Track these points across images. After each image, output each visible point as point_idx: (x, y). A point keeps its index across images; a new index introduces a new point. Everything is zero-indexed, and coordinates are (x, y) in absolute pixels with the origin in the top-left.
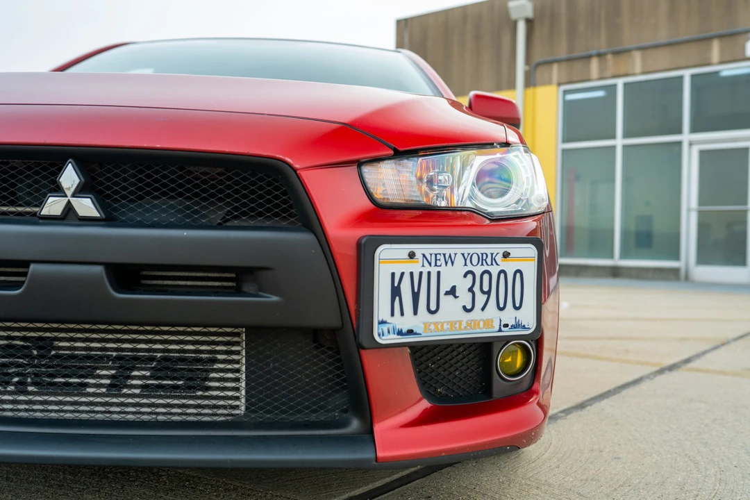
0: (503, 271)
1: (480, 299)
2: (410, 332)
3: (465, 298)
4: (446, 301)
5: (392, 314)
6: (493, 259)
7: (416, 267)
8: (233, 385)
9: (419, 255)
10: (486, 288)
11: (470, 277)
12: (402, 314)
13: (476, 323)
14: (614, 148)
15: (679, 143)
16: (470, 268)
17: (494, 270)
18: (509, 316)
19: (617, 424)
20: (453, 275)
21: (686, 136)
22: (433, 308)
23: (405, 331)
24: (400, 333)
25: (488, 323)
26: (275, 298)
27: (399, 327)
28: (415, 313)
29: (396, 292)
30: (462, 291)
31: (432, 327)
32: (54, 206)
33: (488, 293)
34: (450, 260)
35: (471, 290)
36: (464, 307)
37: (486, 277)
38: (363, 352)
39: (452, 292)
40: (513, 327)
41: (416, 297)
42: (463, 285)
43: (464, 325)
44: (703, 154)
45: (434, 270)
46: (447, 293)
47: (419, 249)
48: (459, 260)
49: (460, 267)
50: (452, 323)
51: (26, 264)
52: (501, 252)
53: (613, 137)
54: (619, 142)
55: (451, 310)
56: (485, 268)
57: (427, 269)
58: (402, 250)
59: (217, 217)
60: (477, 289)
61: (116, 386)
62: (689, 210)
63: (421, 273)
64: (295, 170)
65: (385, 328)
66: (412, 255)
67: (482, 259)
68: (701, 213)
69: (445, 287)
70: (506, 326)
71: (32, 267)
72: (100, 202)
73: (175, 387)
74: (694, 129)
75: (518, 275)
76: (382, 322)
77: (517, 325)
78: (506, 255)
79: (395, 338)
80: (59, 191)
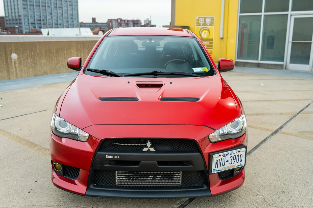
0: (238, 155)
1: (233, 161)
2: (219, 170)
3: (230, 162)
4: (226, 163)
5: (216, 168)
6: (236, 153)
7: (220, 158)
8: (179, 178)
9: (221, 155)
10: (234, 159)
11: (231, 157)
12: (218, 167)
13: (232, 166)
14: (261, 15)
15: (287, 15)
16: (231, 155)
17: (236, 155)
18: (239, 163)
19: (259, 161)
20: (228, 158)
21: (290, 12)
22: (224, 165)
23: (218, 170)
24: (217, 171)
25: (235, 165)
26: (191, 166)
27: (217, 170)
28: (220, 166)
29: (217, 163)
31: (223, 168)
32: (145, 149)
33: (235, 160)
34: (227, 155)
35: (231, 160)
36: (230, 164)
37: (235, 157)
38: (209, 175)
39: (228, 161)
40: (240, 165)
41: (220, 163)
43: (230, 167)
44: (295, 19)
45: (224, 158)
46: (227, 161)
47: (221, 154)
48: (229, 154)
49: (229, 156)
50: (227, 167)
51: (140, 161)
52: (238, 151)
53: (261, 12)
54: (263, 14)
56: (235, 155)
57: (223, 157)
58: (218, 155)
60: (233, 160)
61: (153, 179)
62: (288, 42)
63: (222, 159)
64: (197, 141)
65: (214, 170)
66: (220, 156)
67: (234, 153)
68: (293, 43)
69: (226, 160)
70: (238, 165)
71: (141, 162)
72: (155, 148)
73: (167, 179)
74: (293, 10)
75: (241, 155)
76: (214, 169)
78: (239, 151)
79: (216, 172)
80: (146, 146)
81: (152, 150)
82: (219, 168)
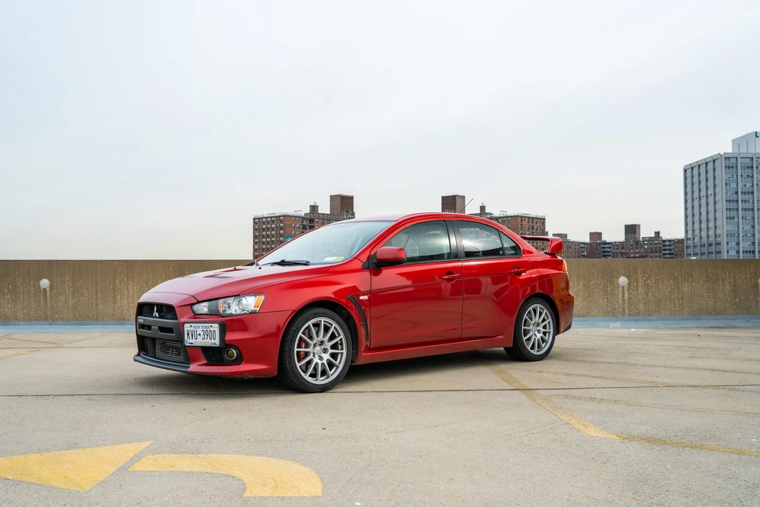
0: (211, 330)
1: (206, 337)
2: (192, 343)
3: (203, 337)
4: (198, 336)
5: (188, 339)
6: (209, 327)
7: (192, 329)
10: (207, 334)
11: (203, 331)
12: (190, 339)
13: (206, 342)
16: (203, 329)
17: (209, 330)
18: (213, 341)
20: (199, 331)
22: (196, 338)
24: (190, 343)
25: (208, 343)
28: (192, 339)
29: (188, 334)
30: (202, 334)
31: (196, 343)
34: (199, 327)
36: (203, 339)
37: (207, 331)
39: (200, 335)
41: (192, 336)
42: (202, 333)
43: (203, 343)
45: (196, 330)
47: (193, 325)
48: (201, 327)
49: (201, 329)
50: (200, 342)
55: (200, 339)
56: (207, 329)
57: (194, 329)
58: (189, 325)
59: (170, 317)
60: (205, 334)
64: (175, 308)
65: (187, 342)
66: (191, 326)
67: (206, 327)
69: (198, 333)
70: (212, 343)
71: (152, 327)
72: (159, 314)
75: (214, 331)
76: (186, 340)
77: (215, 344)
78: (211, 326)
79: (188, 345)
80: (157, 311)
81: (157, 315)
82: (191, 341)
